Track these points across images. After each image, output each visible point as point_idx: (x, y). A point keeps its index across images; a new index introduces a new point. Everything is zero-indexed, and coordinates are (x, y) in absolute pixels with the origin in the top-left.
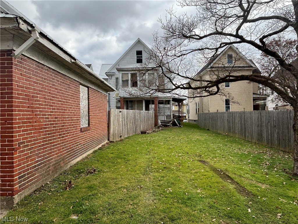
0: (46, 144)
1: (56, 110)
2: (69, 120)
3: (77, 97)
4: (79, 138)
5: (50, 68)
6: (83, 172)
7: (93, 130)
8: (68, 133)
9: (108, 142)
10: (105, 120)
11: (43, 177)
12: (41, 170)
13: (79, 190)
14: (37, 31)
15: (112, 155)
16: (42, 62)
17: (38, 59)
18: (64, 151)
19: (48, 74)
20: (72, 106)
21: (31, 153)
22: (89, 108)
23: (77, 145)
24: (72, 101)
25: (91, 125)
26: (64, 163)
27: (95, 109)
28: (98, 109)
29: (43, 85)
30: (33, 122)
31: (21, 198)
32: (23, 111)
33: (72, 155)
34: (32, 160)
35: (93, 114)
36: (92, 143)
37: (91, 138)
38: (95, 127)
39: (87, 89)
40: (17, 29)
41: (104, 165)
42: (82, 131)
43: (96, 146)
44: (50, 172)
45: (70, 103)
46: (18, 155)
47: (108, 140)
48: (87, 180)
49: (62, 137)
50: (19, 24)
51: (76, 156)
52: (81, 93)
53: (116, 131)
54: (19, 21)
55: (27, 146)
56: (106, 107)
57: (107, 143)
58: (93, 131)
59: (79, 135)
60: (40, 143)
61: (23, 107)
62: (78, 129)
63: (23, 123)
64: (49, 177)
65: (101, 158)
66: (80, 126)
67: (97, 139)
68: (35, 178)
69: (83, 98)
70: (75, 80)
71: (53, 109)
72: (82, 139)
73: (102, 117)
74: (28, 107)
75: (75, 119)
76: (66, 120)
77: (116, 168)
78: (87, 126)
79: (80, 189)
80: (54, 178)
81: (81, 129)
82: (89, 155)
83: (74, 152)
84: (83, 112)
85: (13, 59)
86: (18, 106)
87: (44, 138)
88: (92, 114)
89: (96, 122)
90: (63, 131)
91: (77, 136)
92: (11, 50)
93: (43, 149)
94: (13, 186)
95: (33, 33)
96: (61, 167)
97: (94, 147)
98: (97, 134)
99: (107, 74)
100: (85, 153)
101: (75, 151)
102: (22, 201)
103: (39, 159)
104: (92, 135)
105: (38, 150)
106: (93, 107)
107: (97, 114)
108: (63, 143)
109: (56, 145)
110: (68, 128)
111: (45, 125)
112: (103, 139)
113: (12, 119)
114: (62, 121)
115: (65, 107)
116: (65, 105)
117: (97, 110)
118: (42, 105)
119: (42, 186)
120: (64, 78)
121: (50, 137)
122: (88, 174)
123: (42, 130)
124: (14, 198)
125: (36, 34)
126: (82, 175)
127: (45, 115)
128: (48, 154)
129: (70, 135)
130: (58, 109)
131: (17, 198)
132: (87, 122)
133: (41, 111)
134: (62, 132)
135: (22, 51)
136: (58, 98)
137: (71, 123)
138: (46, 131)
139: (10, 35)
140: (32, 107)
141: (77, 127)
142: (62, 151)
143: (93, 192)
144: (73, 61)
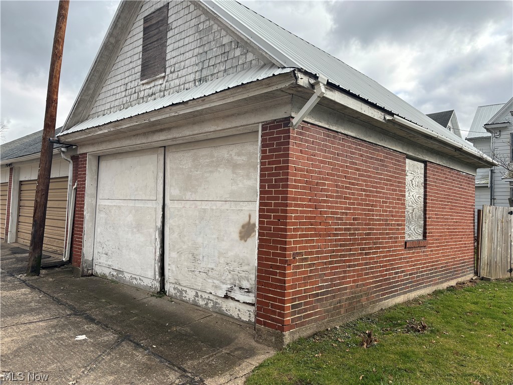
0: (336, 262)
1: (356, 206)
2: (379, 225)
3: (399, 182)
4: (400, 259)
5: (347, 135)
6: (401, 325)
7: (434, 247)
8: (379, 248)
9: (474, 278)
10: (466, 229)
11: (329, 316)
12: (326, 303)
13: (384, 353)
14: (322, 83)
15: (473, 307)
16: (334, 128)
17: (328, 124)
18: (368, 279)
19: (343, 145)
20: (388, 198)
21: (311, 271)
22: (425, 203)
23: (396, 273)
24: (389, 189)
25: (429, 236)
26: (367, 299)
27: (442, 205)
28: (448, 205)
29: (335, 165)
30: (316, 224)
31: (294, 339)
32: (302, 206)
33: (385, 289)
34: (312, 283)
35: (436, 214)
36: (431, 274)
37: (429, 262)
38: (439, 243)
39: (422, 165)
40: (295, 87)
41: (447, 322)
42: (408, 246)
43: (442, 282)
44: (342, 310)
45: (384, 193)
46: (292, 271)
47: (476, 273)
48: (404, 341)
49: (366, 254)
50: (296, 78)
51: (392, 292)
52: (408, 174)
53: (498, 255)
54: (297, 75)
55: (306, 260)
56: (471, 202)
57: (472, 279)
58: (436, 250)
59: (402, 254)
60: (326, 258)
61: (301, 200)
62: (400, 242)
63: (301, 224)
64: (339, 317)
65: (447, 307)
66: (404, 237)
67: (445, 267)
68: (316, 314)
69: (414, 183)
70: (395, 151)
71: (350, 204)
72: (408, 262)
73: (460, 222)
74: (310, 200)
75: (394, 222)
76: (374, 225)
77: (472, 335)
78: (421, 237)
79: (386, 352)
80: (348, 322)
81: (406, 243)
82: (422, 297)
83: (388, 284)
84: (411, 211)
85: (291, 131)
86: (294, 199)
87: (333, 251)
88: (432, 214)
89: (442, 232)
90: (369, 244)
91: (395, 255)
92: (289, 117)
93: (332, 268)
94: (283, 316)
95: (316, 87)
96: (362, 306)
97: (438, 284)
98: (443, 256)
99: (487, 127)
100: (414, 290)
101: (390, 283)
102: (294, 342)
103: (325, 284)
104: (432, 258)
105: (322, 269)
106: (437, 201)
107: (446, 215)
108: (366, 264)
109: (355, 266)
110: (379, 239)
111: (336, 230)
112: (462, 269)
113: (286, 218)
114: (366, 224)
115: (373, 201)
116: (374, 196)
117: (445, 208)
118: (331, 197)
119: (327, 330)
120: (374, 150)
121: (343, 251)
122: (409, 331)
123: (329, 238)
124: (284, 336)
125: (321, 89)
126: (397, 330)
127: (336, 213)
128: (339, 278)
129: (381, 252)
130: (359, 204)
131: (288, 337)
132: (421, 231)
133: (329, 207)
134: (365, 244)
135: (304, 116)
136: (361, 185)
137: (386, 229)
138: (336, 240)
139: (288, 96)
140: (315, 201)
141: (397, 238)
142: (365, 279)
143: (408, 365)
144: (388, 117)
